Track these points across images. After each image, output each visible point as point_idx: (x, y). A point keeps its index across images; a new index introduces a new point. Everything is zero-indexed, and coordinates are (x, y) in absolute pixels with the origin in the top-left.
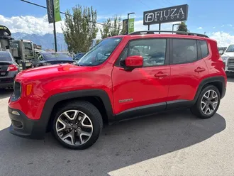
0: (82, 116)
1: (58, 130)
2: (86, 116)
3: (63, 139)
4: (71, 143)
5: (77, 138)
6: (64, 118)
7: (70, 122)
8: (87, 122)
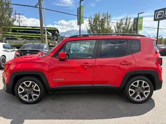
0: (34, 85)
1: (19, 93)
2: (36, 85)
3: (22, 98)
4: (27, 100)
5: (30, 97)
6: (23, 85)
7: (27, 88)
8: (36, 88)
